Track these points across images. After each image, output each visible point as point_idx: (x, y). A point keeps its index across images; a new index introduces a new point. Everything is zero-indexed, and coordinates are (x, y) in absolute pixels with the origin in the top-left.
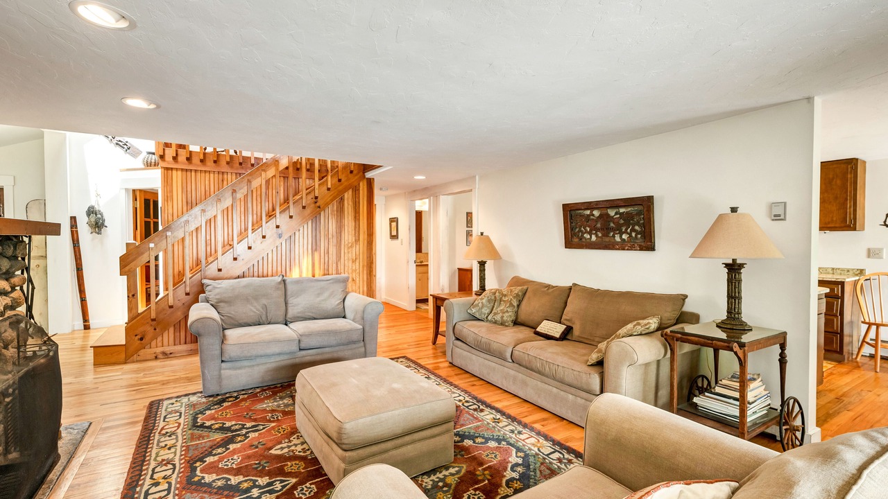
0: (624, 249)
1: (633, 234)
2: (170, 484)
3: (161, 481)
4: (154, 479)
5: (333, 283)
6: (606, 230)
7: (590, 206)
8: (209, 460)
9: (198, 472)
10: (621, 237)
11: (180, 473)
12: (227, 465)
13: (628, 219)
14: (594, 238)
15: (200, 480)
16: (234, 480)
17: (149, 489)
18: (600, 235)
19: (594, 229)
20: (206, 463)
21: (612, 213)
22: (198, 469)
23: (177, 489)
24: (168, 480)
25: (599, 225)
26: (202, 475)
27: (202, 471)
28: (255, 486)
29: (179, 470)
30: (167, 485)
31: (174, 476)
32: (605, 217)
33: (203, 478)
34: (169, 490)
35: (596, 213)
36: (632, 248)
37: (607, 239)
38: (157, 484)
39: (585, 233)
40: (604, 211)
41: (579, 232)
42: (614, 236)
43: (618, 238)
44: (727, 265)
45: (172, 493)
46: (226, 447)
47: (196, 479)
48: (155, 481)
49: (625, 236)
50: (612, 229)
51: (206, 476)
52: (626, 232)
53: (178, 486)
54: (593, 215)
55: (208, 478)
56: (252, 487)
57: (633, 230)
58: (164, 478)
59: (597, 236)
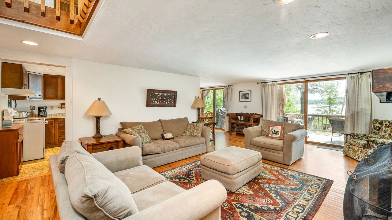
0: (169, 106)
1: (171, 102)
2: (293, 209)
3: (295, 212)
4: (297, 215)
6: (163, 100)
7: (159, 91)
8: (272, 207)
9: (281, 206)
10: (167, 102)
11: (286, 210)
12: (270, 201)
13: (170, 97)
14: (158, 103)
15: (283, 203)
16: (274, 195)
17: (301, 212)
18: (161, 102)
19: (159, 100)
20: (275, 207)
21: (165, 94)
22: (279, 207)
23: (292, 205)
24: (293, 211)
25: (161, 98)
26: (281, 204)
27: (279, 205)
28: (271, 190)
29: (286, 212)
30: (294, 209)
31: (289, 211)
32: (163, 96)
33: (281, 203)
34: (295, 207)
35: (160, 94)
36: (171, 106)
37: (163, 103)
38: (297, 212)
39: (155, 101)
40: (163, 94)
41: (153, 100)
42: (165, 102)
43: (166, 103)
44: (198, 109)
45: (294, 205)
46: (261, 208)
47: (283, 204)
48: (297, 214)
49: (169, 102)
50: (165, 100)
51: (280, 203)
52: (169, 101)
53: (291, 206)
54: (159, 95)
55: (279, 201)
56: (272, 190)
57: (171, 100)
58: (293, 213)
59: (160, 102)
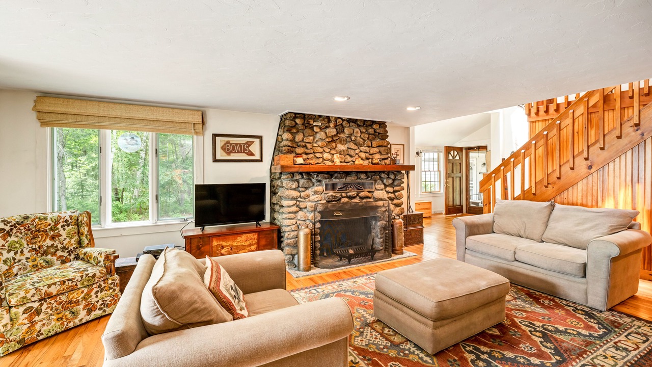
5: (603, 216)
